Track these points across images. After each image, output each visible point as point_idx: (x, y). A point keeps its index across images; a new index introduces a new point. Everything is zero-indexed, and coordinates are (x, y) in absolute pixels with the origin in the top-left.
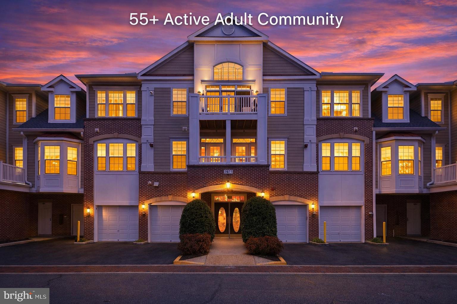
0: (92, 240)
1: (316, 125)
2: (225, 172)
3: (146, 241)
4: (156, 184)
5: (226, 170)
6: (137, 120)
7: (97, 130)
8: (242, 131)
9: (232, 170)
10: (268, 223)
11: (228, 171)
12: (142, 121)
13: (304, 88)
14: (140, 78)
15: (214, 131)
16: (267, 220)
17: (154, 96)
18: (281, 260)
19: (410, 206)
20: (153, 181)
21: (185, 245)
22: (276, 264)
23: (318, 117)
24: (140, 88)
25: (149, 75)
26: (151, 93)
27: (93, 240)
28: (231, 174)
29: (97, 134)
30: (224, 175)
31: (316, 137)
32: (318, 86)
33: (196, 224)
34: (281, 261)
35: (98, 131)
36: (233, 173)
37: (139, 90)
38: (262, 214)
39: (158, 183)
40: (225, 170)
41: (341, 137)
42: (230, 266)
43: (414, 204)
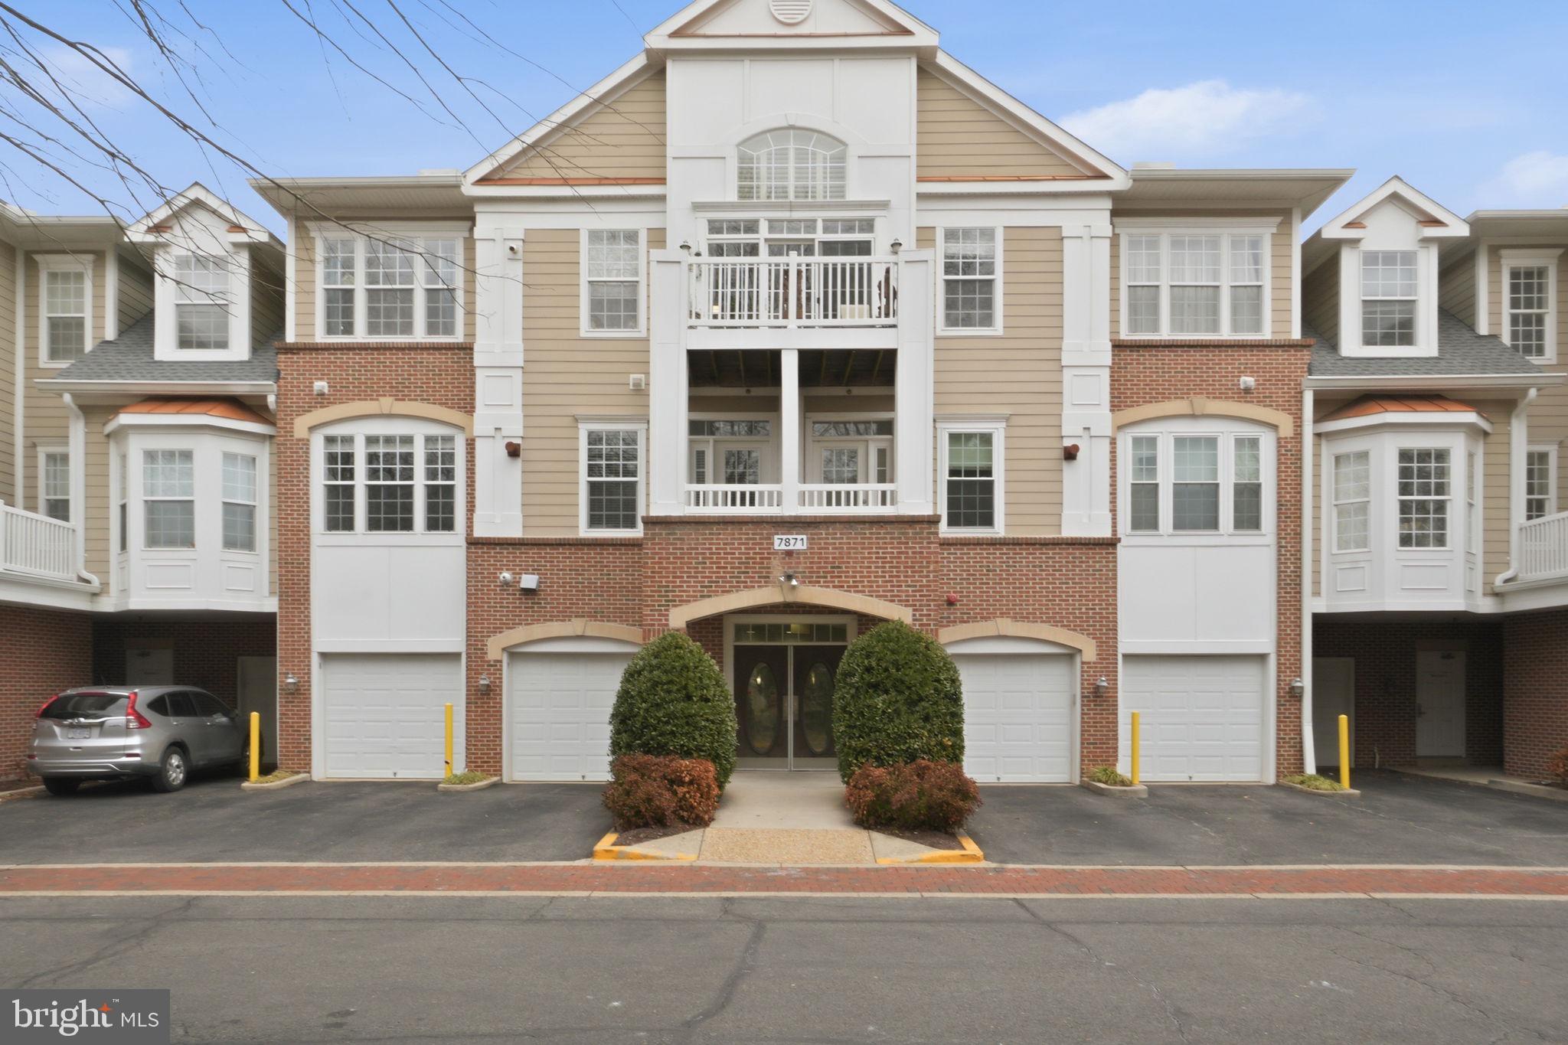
0: (305, 772)
1: (1111, 368)
2: (777, 542)
3: (495, 779)
4: (529, 581)
5: (783, 534)
6: (459, 349)
7: (320, 385)
8: (840, 391)
9: (804, 537)
10: (927, 719)
11: (788, 541)
12: (476, 356)
13: (1061, 227)
14: (469, 190)
15: (738, 392)
16: (924, 708)
17: (521, 262)
18: (965, 844)
19: (1428, 662)
20: (518, 571)
21: (628, 793)
22: (948, 859)
23: (1115, 337)
24: (471, 230)
25: (500, 179)
26: (512, 249)
27: (309, 772)
28: (799, 552)
29: (322, 400)
30: (773, 553)
31: (1111, 410)
32: (1117, 220)
33: (667, 723)
34: (963, 848)
35: (326, 391)
36: (808, 548)
37: (467, 235)
38: (909, 688)
39: (537, 577)
40: (776, 537)
41: (1196, 413)
42: (786, 869)
43: (1443, 657)
